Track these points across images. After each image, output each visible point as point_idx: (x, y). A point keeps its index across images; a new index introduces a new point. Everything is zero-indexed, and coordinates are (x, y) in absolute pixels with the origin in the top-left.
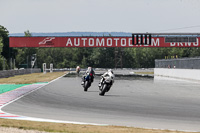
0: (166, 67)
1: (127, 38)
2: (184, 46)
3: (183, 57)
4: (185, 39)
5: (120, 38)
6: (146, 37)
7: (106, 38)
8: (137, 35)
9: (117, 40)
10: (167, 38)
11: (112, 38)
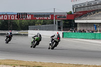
0: (34, 30)
1: (15, 15)
2: (43, 19)
3: (43, 24)
4: (44, 15)
5: (11, 15)
6: (24, 15)
7: (4, 15)
8: (20, 13)
9: (9, 16)
10: (35, 15)
11: (7, 15)
